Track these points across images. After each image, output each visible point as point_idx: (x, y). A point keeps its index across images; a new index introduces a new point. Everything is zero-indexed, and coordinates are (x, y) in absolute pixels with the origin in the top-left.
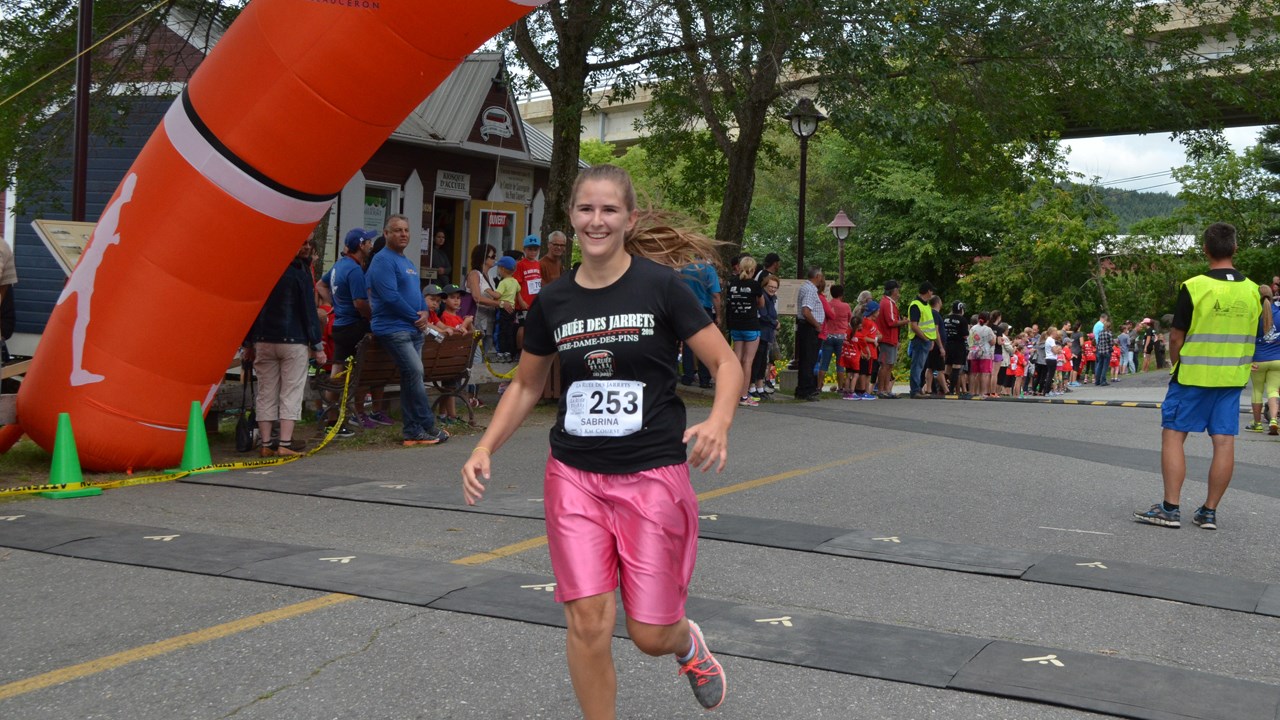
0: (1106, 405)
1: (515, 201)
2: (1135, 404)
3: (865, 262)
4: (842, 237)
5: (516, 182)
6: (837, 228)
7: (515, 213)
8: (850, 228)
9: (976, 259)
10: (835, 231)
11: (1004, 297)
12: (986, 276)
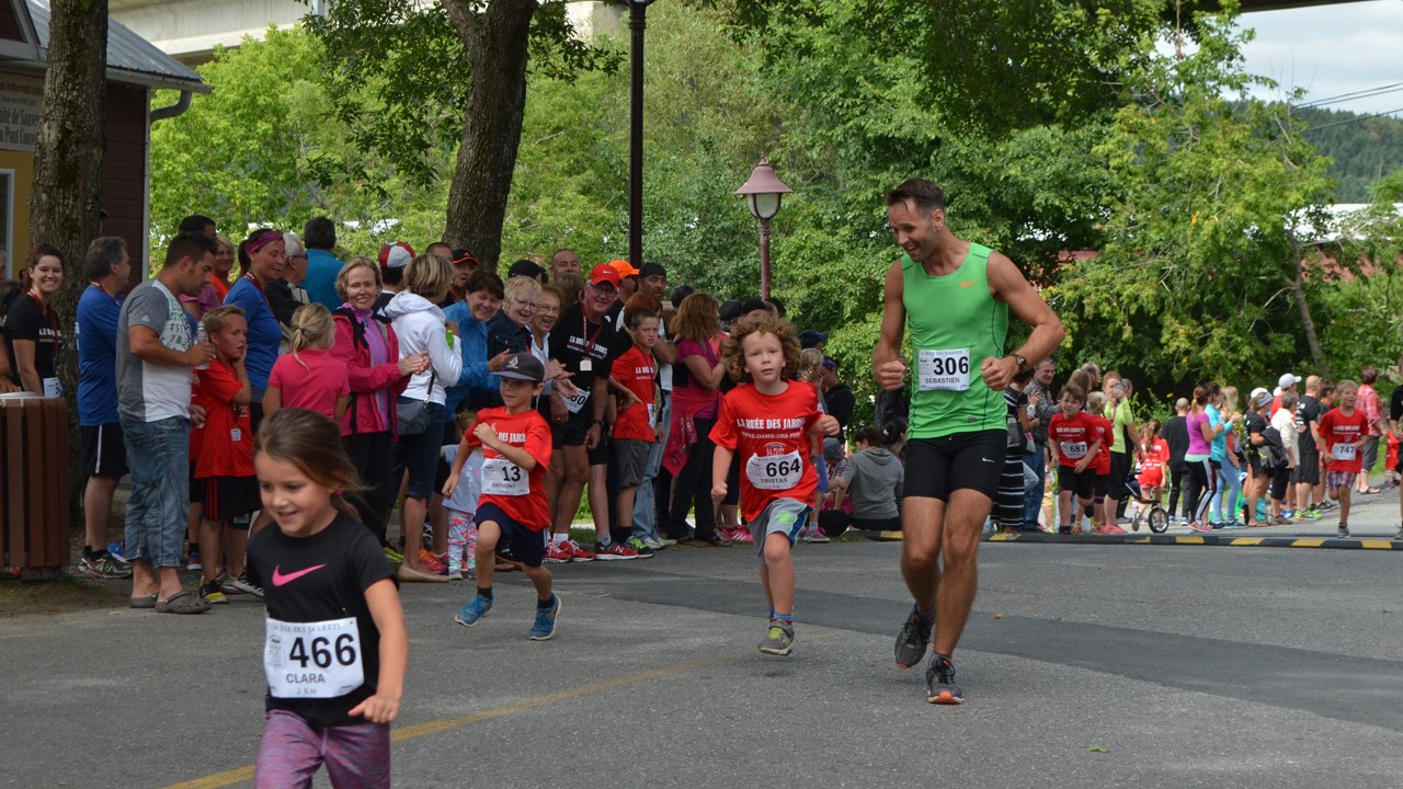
0: (1258, 546)
1: (19, 146)
2: (1318, 542)
3: (839, 266)
4: (765, 214)
5: (19, 107)
6: (754, 195)
7: (11, 171)
8: (780, 195)
9: (1064, 255)
10: (750, 201)
11: (1120, 331)
12: (1076, 288)
